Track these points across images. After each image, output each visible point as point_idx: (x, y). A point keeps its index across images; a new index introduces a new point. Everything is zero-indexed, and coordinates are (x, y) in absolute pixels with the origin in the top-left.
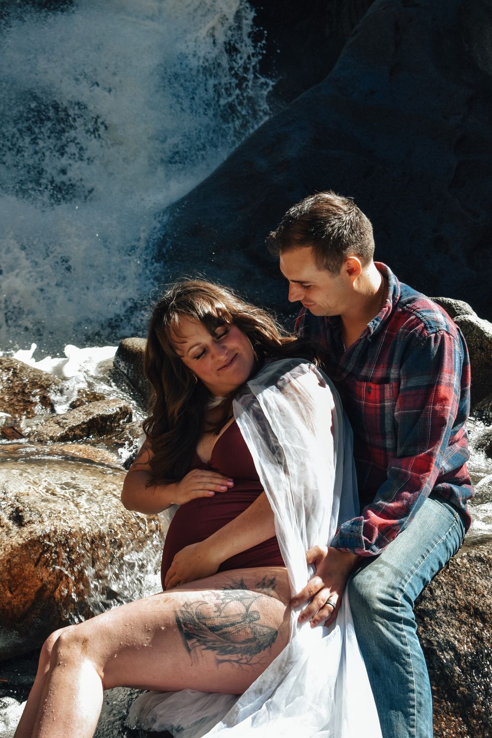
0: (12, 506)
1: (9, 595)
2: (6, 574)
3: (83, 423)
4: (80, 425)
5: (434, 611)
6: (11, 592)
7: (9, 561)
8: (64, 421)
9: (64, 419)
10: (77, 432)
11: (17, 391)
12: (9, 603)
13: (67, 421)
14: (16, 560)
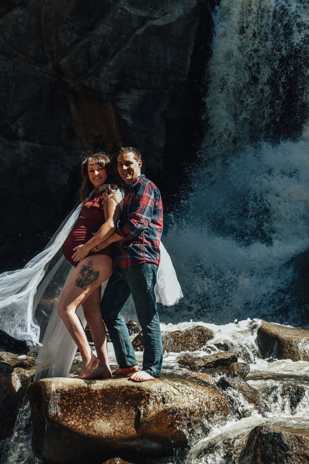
0: (162, 395)
1: (156, 429)
2: (155, 421)
3: (214, 361)
4: (212, 362)
5: (292, 455)
6: (157, 428)
7: (157, 416)
8: (206, 360)
9: (206, 358)
10: (211, 365)
11: (202, 341)
12: (156, 432)
13: (207, 360)
14: (160, 416)
